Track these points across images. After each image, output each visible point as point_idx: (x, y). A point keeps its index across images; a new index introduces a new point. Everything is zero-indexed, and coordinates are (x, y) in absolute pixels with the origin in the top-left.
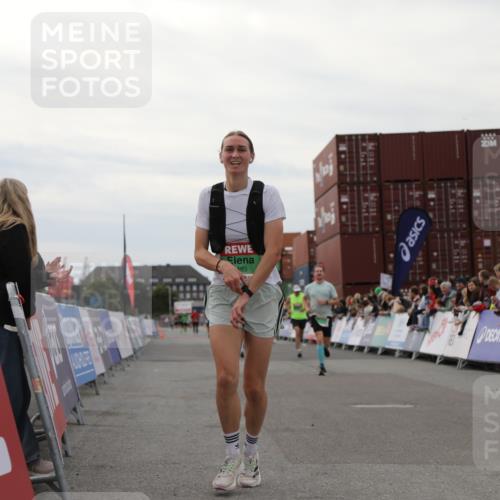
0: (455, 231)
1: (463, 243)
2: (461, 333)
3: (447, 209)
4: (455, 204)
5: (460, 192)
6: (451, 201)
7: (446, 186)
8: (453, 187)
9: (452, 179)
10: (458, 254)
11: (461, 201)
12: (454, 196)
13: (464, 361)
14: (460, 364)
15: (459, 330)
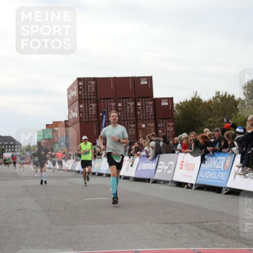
0: (130, 121)
1: (133, 126)
2: (132, 166)
3: (126, 111)
4: (130, 109)
5: (132, 104)
6: (128, 108)
7: (126, 101)
8: (129, 101)
9: (128, 98)
10: (131, 131)
11: (132, 108)
12: (129, 105)
13: (133, 178)
14: (131, 179)
15: (131, 164)
